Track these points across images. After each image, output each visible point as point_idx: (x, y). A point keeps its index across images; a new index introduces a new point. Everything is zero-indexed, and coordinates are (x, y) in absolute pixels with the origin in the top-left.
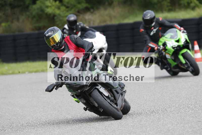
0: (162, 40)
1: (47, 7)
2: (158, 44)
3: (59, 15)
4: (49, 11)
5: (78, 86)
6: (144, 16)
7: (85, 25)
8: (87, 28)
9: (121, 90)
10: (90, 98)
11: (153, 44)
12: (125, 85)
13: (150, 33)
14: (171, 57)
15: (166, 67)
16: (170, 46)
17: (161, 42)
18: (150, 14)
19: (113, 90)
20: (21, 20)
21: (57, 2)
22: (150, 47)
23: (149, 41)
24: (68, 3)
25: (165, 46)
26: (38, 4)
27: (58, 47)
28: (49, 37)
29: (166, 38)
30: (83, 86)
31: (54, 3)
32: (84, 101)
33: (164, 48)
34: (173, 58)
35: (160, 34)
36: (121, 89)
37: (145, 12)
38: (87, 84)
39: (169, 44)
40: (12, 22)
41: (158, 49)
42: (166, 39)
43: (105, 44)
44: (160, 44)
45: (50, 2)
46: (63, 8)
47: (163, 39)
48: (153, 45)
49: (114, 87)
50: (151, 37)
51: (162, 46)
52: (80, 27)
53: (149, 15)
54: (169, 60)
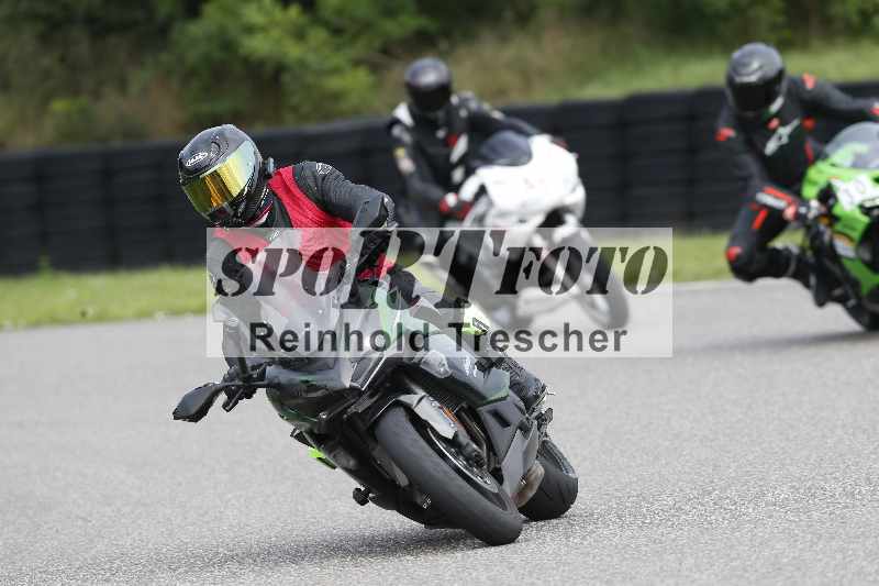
0: (819, 174)
1: (250, 30)
2: (798, 194)
3: (302, 64)
4: (258, 46)
5: (319, 393)
6: (735, 69)
7: (486, 107)
8: (495, 121)
9: (520, 409)
10: (373, 449)
11: (779, 194)
12: (544, 388)
13: (764, 145)
14: (857, 251)
15: (838, 292)
16: (852, 203)
17: (814, 183)
18: (759, 60)
19: (484, 411)
20: (134, 88)
21: (294, 12)
22: (765, 206)
23: (756, 181)
24: (340, 12)
25: (831, 202)
26: (211, 17)
27: (237, 217)
28: (199, 169)
29: (833, 165)
30: (342, 395)
31: (278, 14)
32: (348, 461)
33: (823, 210)
34: (867, 256)
35: (810, 145)
36: (522, 404)
37: (737, 54)
38: (355, 384)
39: (846, 191)
40: (96, 95)
41: (798, 217)
42: (834, 171)
43: (574, 190)
44: (810, 192)
45: (261, 9)
46: (318, 35)
47: (821, 172)
48: (777, 197)
49: (483, 398)
50: (766, 162)
51: (814, 204)
52: (463, 113)
53: (755, 65)
54: (848, 264)
